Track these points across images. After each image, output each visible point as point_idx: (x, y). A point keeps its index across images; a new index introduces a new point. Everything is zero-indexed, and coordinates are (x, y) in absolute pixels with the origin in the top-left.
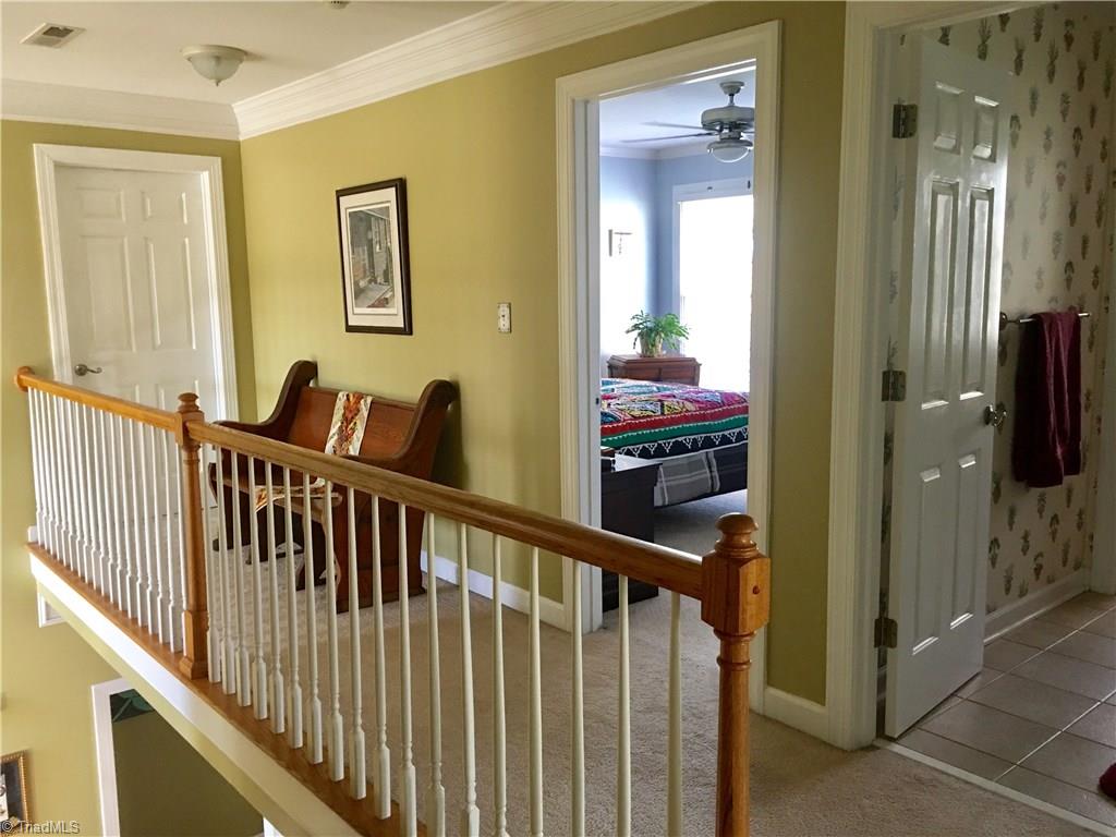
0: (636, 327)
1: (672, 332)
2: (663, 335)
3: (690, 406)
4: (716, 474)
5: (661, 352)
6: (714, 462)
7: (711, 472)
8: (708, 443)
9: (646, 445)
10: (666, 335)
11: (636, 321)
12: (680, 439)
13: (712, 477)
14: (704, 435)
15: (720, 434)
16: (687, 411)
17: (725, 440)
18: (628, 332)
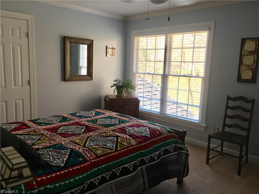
0: (115, 85)
1: (129, 88)
2: (125, 89)
3: (133, 142)
4: (146, 180)
5: (125, 94)
6: (145, 173)
7: (143, 179)
8: (143, 163)
9: (104, 175)
10: (127, 89)
11: (115, 83)
12: (126, 166)
13: (144, 182)
14: (140, 159)
15: (149, 156)
16: (131, 146)
17: (152, 159)
18: (112, 87)
